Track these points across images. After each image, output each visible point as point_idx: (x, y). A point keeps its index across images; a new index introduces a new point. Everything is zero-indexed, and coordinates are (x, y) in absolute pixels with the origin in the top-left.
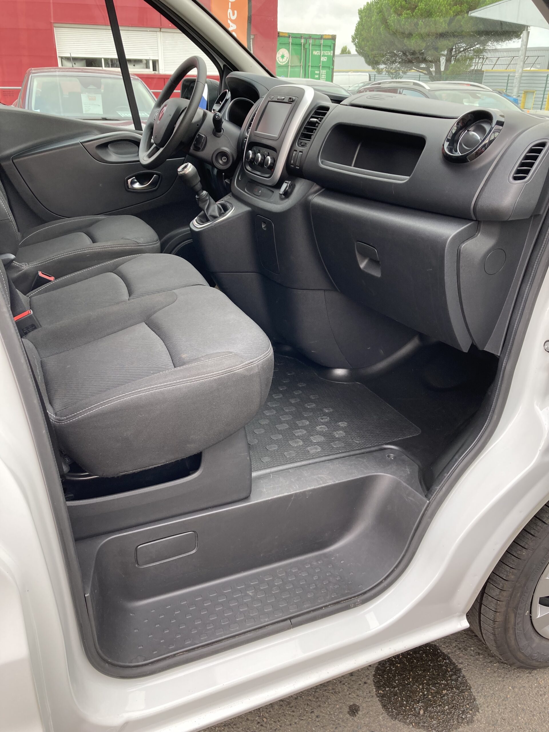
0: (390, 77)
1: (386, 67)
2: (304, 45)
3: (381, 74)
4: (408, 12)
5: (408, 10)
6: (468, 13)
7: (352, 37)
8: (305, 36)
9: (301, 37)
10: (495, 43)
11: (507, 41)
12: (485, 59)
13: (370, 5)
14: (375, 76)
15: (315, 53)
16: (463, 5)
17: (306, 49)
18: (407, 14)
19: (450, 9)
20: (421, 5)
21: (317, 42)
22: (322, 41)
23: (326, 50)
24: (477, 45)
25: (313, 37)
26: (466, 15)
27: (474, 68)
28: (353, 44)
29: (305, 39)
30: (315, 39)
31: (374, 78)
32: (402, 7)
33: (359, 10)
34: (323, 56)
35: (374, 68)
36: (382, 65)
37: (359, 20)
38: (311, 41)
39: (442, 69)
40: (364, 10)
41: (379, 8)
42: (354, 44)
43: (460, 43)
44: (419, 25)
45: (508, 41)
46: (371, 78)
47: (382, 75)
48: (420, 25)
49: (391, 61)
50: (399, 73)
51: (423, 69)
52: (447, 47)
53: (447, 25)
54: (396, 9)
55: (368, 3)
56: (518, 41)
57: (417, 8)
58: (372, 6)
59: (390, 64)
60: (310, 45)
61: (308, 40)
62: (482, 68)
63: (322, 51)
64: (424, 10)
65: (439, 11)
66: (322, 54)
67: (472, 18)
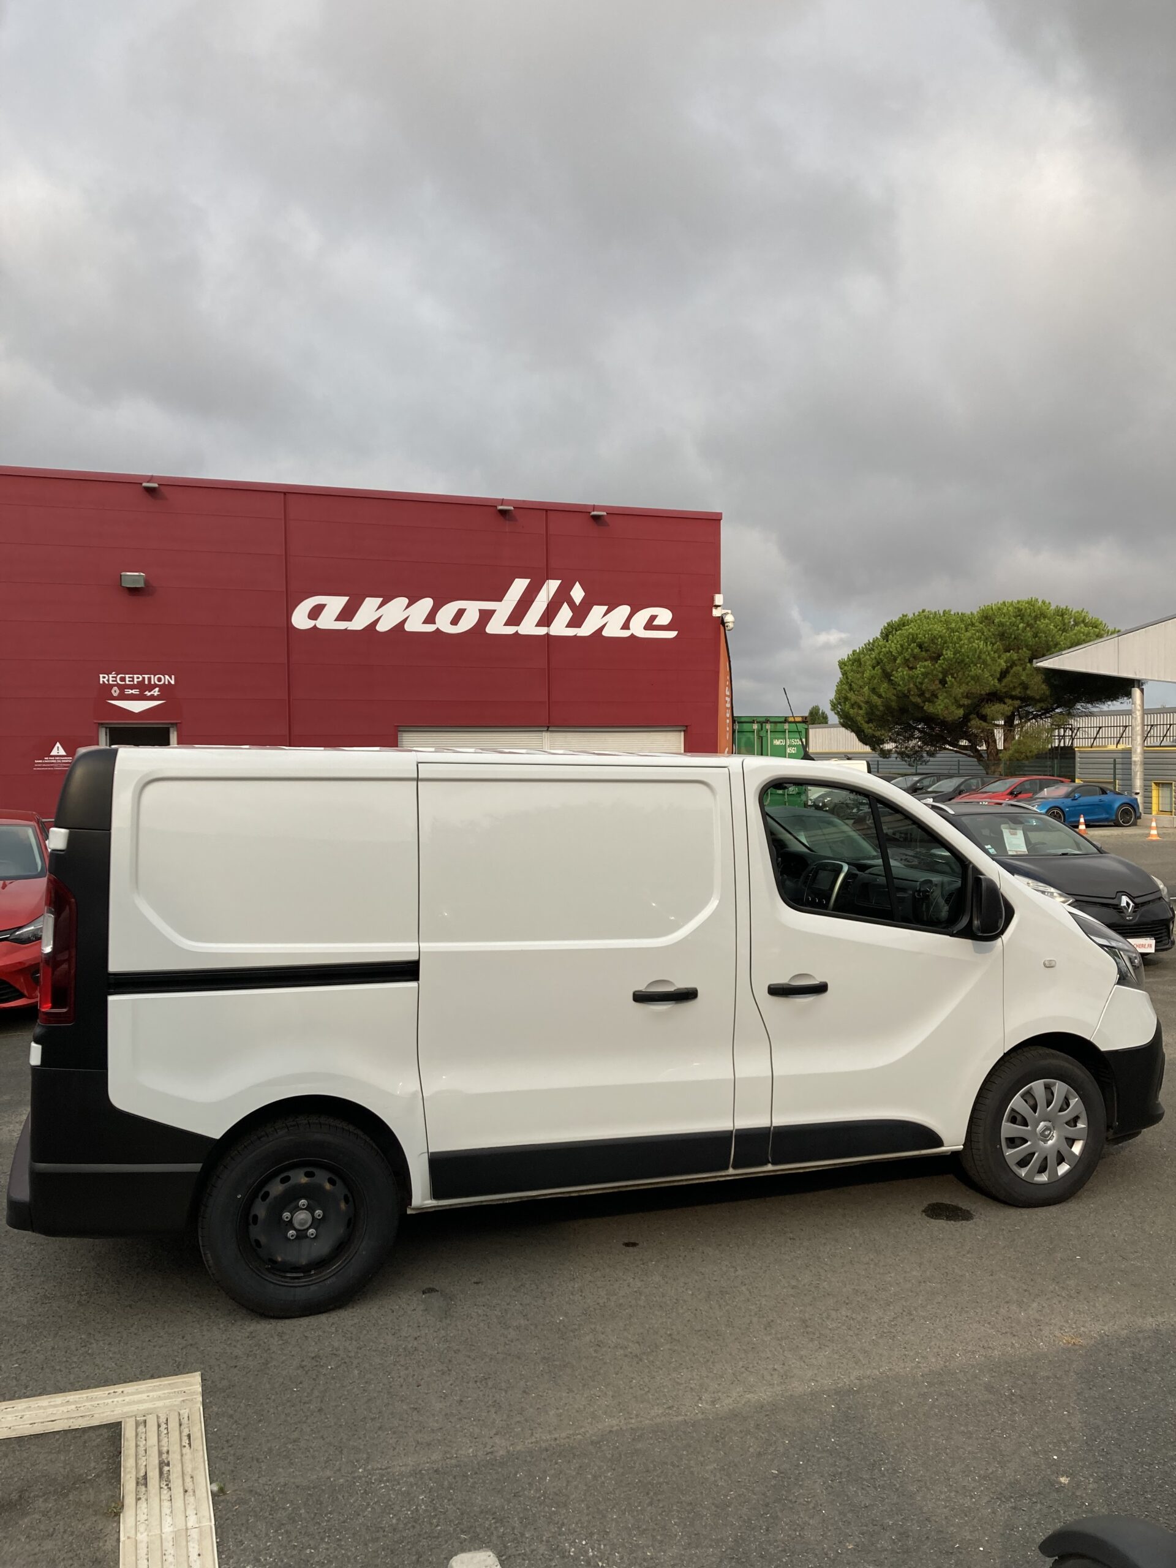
0: (906, 761)
1: (897, 747)
2: (759, 731)
3: (887, 758)
4: (926, 663)
5: (926, 660)
6: (1031, 661)
7: (831, 701)
8: (759, 720)
9: (753, 722)
10: (1089, 706)
11: (1109, 703)
12: (1075, 731)
13: (859, 654)
14: (878, 765)
15: (777, 742)
16: (1020, 651)
17: (762, 737)
18: (925, 667)
19: (999, 657)
20: (947, 654)
21: (779, 727)
22: (786, 726)
23: (794, 738)
24: (1056, 708)
25: (771, 720)
26: (1029, 665)
27: (1059, 745)
28: (833, 712)
29: (759, 724)
30: (775, 723)
31: (876, 766)
32: (914, 657)
33: (839, 662)
34: (789, 746)
35: (874, 749)
36: (888, 743)
37: (841, 676)
38: (768, 726)
39: (1000, 746)
40: (847, 661)
41: (876, 658)
42: (835, 713)
43: (1026, 706)
44: (946, 683)
45: (1112, 701)
46: (871, 766)
47: (890, 759)
48: (949, 683)
49: (905, 737)
50: (922, 756)
51: (965, 748)
52: (1003, 714)
53: (996, 681)
54: (905, 659)
55: (854, 651)
56: (1128, 701)
57: (941, 658)
58: (862, 656)
59: (904, 741)
60: (767, 732)
61: (764, 724)
62: (1072, 743)
63: (788, 740)
64: (954, 660)
65: (981, 661)
66: (788, 744)
67: (1038, 669)
